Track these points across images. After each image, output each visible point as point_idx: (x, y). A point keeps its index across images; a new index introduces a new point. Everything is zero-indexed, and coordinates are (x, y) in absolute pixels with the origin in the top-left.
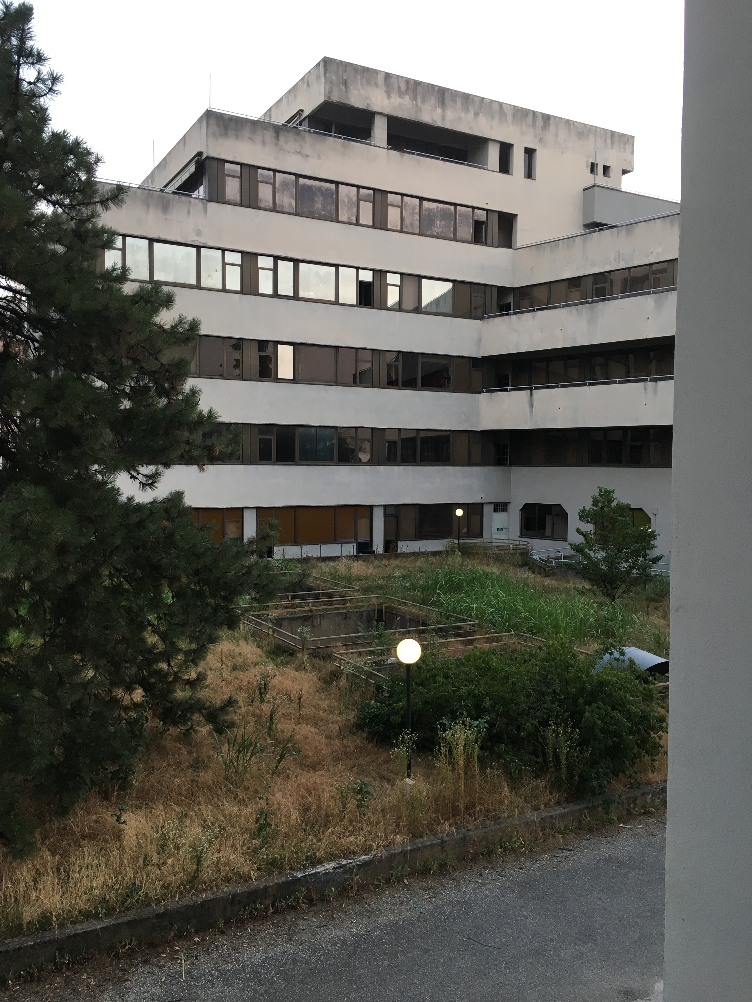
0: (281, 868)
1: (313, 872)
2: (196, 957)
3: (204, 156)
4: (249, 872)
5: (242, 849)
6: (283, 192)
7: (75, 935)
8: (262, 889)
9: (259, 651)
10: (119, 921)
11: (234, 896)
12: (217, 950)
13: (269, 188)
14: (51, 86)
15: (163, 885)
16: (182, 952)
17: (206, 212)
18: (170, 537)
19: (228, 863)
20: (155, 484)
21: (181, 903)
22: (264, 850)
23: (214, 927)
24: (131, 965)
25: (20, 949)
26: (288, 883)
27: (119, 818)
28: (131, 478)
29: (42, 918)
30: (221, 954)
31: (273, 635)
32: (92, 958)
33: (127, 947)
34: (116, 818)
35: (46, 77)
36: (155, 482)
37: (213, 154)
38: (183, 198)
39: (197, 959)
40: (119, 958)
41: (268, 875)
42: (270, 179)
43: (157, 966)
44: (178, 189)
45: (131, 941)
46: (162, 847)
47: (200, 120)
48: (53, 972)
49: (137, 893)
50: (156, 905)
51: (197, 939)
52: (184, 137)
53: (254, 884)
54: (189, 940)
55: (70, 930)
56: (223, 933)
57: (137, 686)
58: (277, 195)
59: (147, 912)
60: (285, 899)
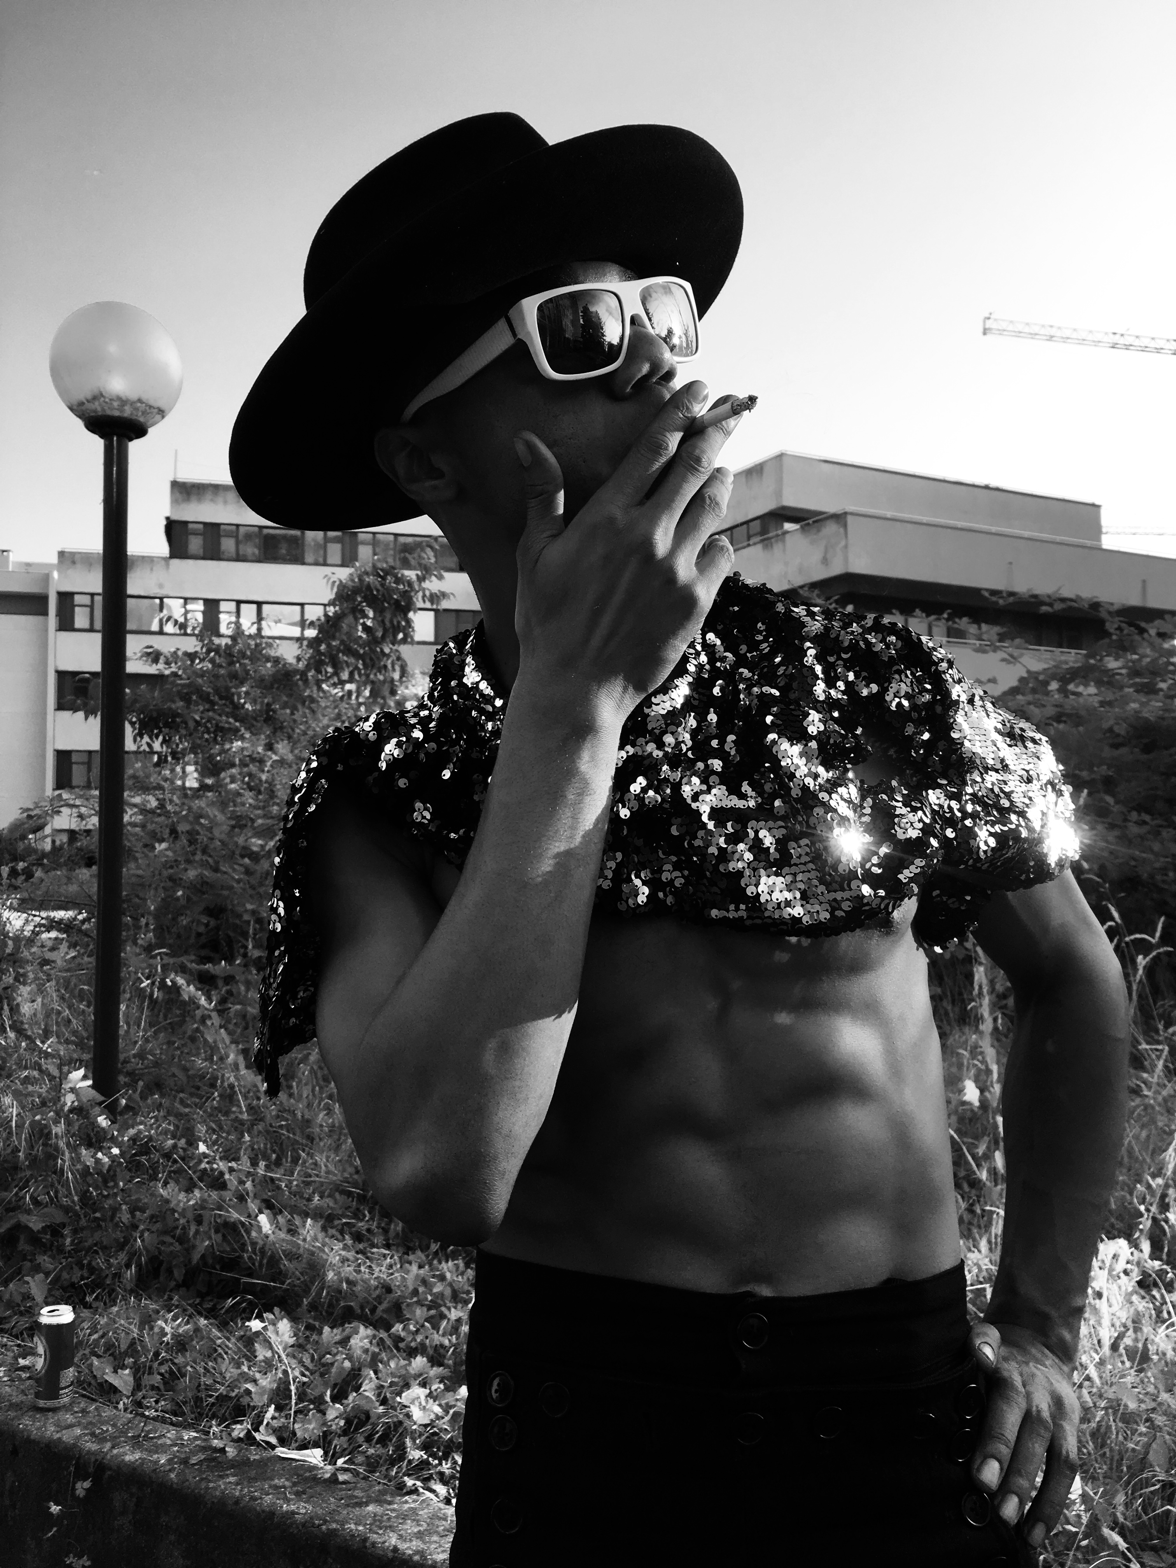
3: (169, 521)
6: (247, 543)
13: (232, 541)
17: (169, 569)
37: (175, 518)
42: (233, 533)
58: (241, 546)
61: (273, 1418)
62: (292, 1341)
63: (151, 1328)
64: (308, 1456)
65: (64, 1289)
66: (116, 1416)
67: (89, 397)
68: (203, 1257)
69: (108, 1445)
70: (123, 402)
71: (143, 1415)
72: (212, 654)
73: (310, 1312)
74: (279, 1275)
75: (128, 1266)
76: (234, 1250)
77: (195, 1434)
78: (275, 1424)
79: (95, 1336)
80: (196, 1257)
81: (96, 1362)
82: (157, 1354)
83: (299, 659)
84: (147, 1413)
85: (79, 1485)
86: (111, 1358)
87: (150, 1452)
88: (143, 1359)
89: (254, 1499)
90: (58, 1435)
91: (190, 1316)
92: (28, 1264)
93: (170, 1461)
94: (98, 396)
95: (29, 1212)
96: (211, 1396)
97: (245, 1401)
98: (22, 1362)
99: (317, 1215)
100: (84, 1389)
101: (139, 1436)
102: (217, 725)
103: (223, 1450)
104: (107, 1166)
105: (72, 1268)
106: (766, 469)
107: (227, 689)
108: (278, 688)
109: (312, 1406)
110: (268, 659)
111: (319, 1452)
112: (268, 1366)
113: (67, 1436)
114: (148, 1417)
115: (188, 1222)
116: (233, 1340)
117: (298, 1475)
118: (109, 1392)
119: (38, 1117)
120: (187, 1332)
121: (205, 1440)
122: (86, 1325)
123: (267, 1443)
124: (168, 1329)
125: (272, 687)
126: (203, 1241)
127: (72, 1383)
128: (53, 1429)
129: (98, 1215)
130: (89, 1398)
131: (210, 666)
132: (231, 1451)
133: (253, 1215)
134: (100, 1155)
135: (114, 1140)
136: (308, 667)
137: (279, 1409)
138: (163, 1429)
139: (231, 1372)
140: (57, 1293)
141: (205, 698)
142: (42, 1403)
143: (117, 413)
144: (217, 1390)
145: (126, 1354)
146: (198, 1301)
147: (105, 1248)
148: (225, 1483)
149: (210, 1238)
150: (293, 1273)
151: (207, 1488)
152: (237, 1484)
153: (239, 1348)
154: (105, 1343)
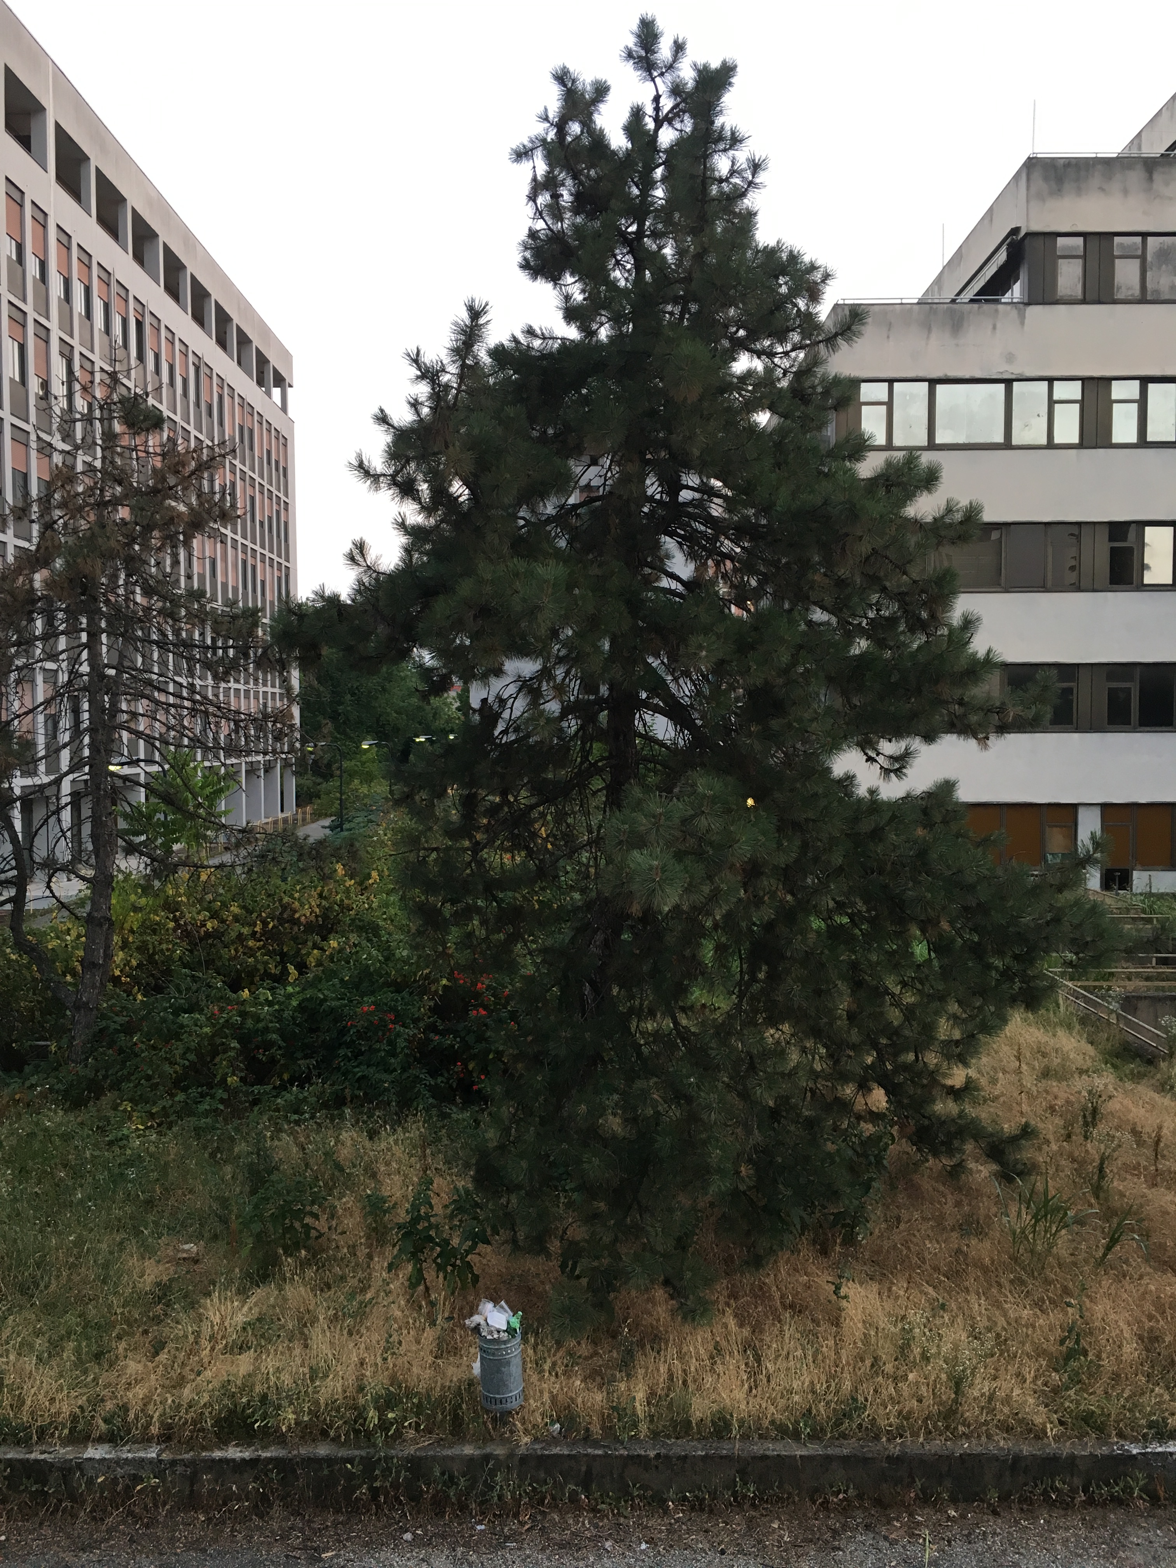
0: (1101, 1429)
1: (1160, 1450)
2: (949, 1541)
3: (1022, 233)
4: (1044, 1424)
5: (1034, 1382)
6: (1159, 268)
7: (764, 1457)
8: (1066, 1458)
9: (1090, 1050)
10: (830, 1451)
11: (1018, 1459)
12: (985, 1539)
13: (1135, 264)
14: (750, 178)
15: (900, 1413)
16: (927, 1527)
17: (1022, 323)
18: (922, 854)
19: (1007, 1401)
20: (904, 771)
21: (927, 1447)
22: (1071, 1392)
23: (982, 1501)
24: (845, 1527)
25: (686, 1457)
26: (1112, 1459)
27: (838, 1288)
28: (867, 761)
29: (719, 1419)
30: (990, 1548)
31: (1117, 1024)
32: (788, 1498)
33: (841, 1496)
34: (833, 1288)
35: (743, 166)
36: (905, 767)
37: (1036, 227)
38: (986, 307)
39: (949, 1545)
40: (827, 1509)
41: (1077, 1437)
42: (1136, 249)
43: (886, 1538)
44: (978, 294)
45: (848, 1488)
46: (903, 1350)
47: (1017, 177)
48: (731, 1505)
49: (859, 1416)
50: (889, 1440)
51: (953, 1513)
52: (991, 209)
53: (1052, 1447)
54: (940, 1511)
55: (758, 1448)
56: (995, 1513)
57: (875, 1085)
58: (1149, 274)
59: (872, 1449)
60: (1108, 1484)
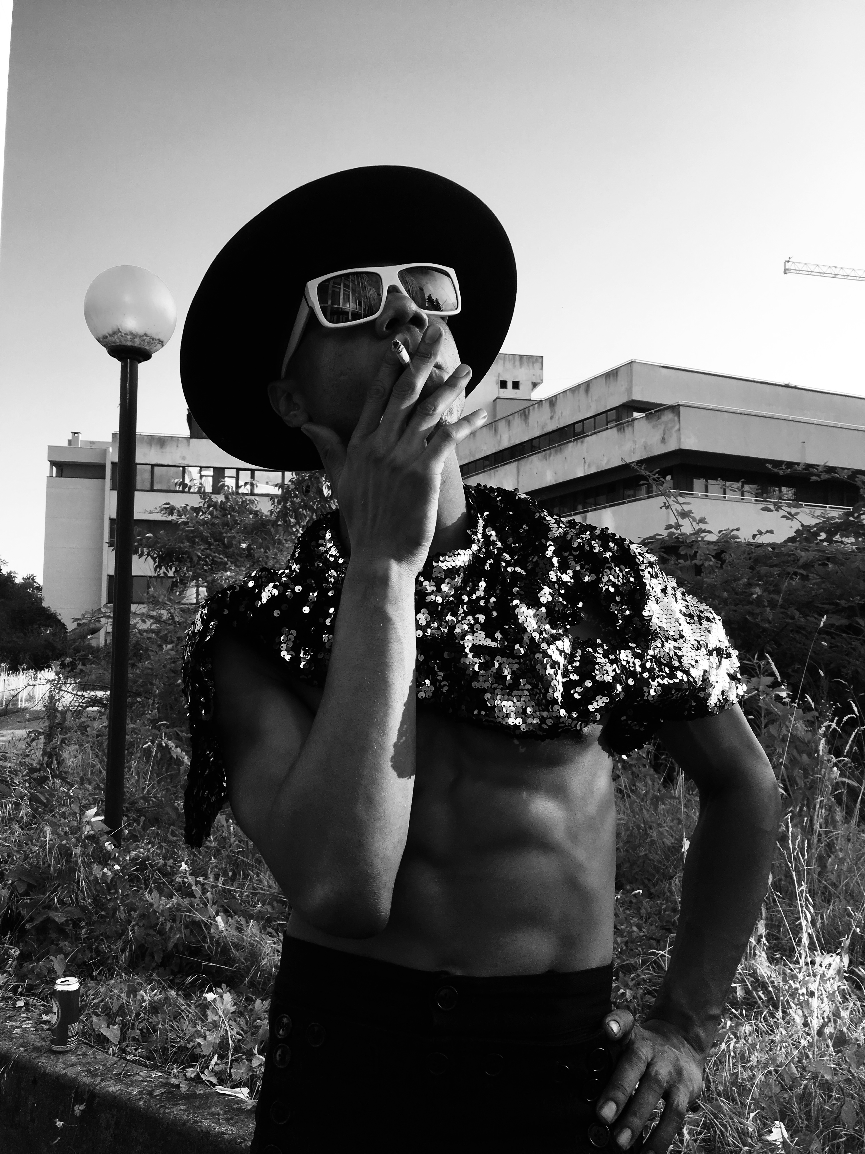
61: (216, 1064)
62: (233, 1009)
63: (135, 996)
64: (239, 1093)
65: (79, 966)
66: (106, 1058)
67: (111, 332)
68: (176, 946)
69: (98, 1080)
70: (134, 336)
71: (125, 1059)
72: (211, 509)
73: (250, 988)
74: (230, 961)
75: (123, 951)
76: (199, 942)
77: (160, 1074)
78: (217, 1068)
79: (96, 1001)
80: (170, 945)
81: (95, 1019)
82: (138, 1014)
83: (271, 512)
84: (128, 1058)
85: (76, 1107)
86: (106, 1017)
87: (127, 1085)
88: (128, 1018)
89: (196, 1122)
90: (64, 1071)
91: (163, 988)
92: (53, 947)
93: (141, 1093)
94: (117, 332)
95: (56, 910)
96: (174, 1047)
97: (197, 1051)
98: (45, 1018)
99: (258, 917)
100: (86, 1038)
101: (121, 1074)
102: (213, 560)
103: (178, 1086)
104: (110, 878)
105: (85, 951)
106: (621, 373)
107: (221, 533)
108: (256, 534)
109: (244, 1057)
110: (251, 512)
111: (246, 1091)
112: (215, 1025)
113: (71, 1072)
114: (128, 1060)
115: (165, 920)
116: (193, 1007)
117: (229, 1106)
118: (102, 1041)
119: (64, 842)
120: (160, 1000)
121: (167, 1078)
122: (91, 992)
123: (211, 1083)
124: (147, 998)
125: (252, 532)
126: (175, 934)
127: (77, 1033)
128: (61, 1066)
129: (103, 913)
130: (90, 1045)
131: (210, 517)
132: (184, 1087)
133: (212, 917)
134: (105, 870)
135: (116, 860)
136: (278, 517)
137: (220, 1057)
138: (136, 1068)
139: (189, 1029)
140: (73, 969)
141: (204, 540)
142: (55, 1048)
143: (129, 344)
144: (178, 1043)
145: (117, 1014)
146: (171, 978)
147: (108, 937)
148: (177, 1110)
149: (181, 932)
150: (239, 959)
151: (165, 1113)
152: (185, 1111)
153: (197, 1013)
154: (103, 1005)
